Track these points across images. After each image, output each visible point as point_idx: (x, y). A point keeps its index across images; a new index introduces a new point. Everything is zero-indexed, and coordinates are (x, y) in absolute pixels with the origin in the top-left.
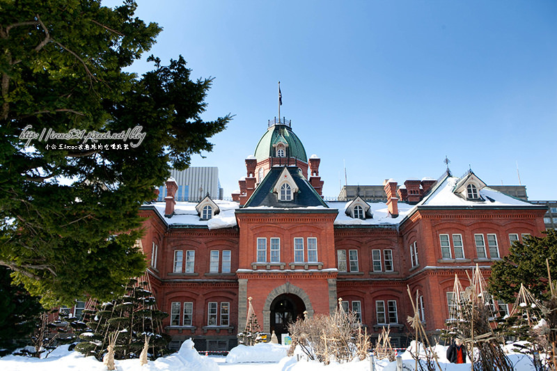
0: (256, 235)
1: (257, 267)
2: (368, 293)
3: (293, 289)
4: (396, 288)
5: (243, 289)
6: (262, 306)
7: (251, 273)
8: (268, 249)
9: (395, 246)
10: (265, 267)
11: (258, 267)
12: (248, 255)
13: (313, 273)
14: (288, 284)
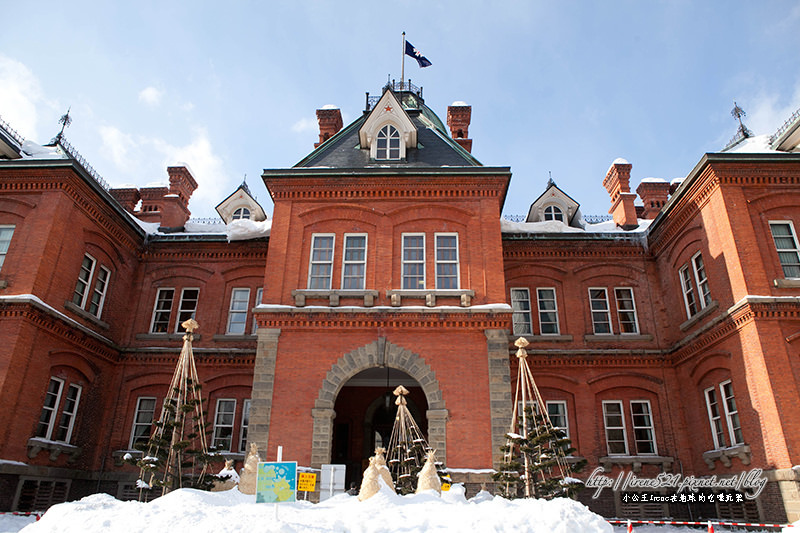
0: (308, 229)
1: (306, 299)
2: (583, 383)
3: (396, 355)
4: (649, 372)
5: (266, 353)
6: (314, 396)
7: (289, 314)
8: (337, 258)
9: (641, 279)
10: (325, 300)
11: (309, 300)
12: (286, 271)
13: (446, 314)
14: (381, 341)
